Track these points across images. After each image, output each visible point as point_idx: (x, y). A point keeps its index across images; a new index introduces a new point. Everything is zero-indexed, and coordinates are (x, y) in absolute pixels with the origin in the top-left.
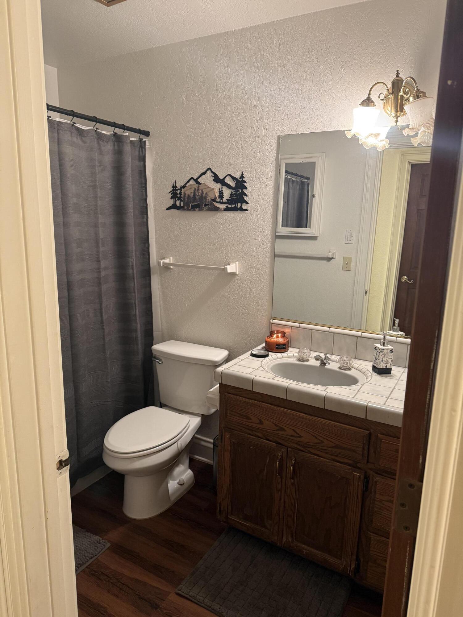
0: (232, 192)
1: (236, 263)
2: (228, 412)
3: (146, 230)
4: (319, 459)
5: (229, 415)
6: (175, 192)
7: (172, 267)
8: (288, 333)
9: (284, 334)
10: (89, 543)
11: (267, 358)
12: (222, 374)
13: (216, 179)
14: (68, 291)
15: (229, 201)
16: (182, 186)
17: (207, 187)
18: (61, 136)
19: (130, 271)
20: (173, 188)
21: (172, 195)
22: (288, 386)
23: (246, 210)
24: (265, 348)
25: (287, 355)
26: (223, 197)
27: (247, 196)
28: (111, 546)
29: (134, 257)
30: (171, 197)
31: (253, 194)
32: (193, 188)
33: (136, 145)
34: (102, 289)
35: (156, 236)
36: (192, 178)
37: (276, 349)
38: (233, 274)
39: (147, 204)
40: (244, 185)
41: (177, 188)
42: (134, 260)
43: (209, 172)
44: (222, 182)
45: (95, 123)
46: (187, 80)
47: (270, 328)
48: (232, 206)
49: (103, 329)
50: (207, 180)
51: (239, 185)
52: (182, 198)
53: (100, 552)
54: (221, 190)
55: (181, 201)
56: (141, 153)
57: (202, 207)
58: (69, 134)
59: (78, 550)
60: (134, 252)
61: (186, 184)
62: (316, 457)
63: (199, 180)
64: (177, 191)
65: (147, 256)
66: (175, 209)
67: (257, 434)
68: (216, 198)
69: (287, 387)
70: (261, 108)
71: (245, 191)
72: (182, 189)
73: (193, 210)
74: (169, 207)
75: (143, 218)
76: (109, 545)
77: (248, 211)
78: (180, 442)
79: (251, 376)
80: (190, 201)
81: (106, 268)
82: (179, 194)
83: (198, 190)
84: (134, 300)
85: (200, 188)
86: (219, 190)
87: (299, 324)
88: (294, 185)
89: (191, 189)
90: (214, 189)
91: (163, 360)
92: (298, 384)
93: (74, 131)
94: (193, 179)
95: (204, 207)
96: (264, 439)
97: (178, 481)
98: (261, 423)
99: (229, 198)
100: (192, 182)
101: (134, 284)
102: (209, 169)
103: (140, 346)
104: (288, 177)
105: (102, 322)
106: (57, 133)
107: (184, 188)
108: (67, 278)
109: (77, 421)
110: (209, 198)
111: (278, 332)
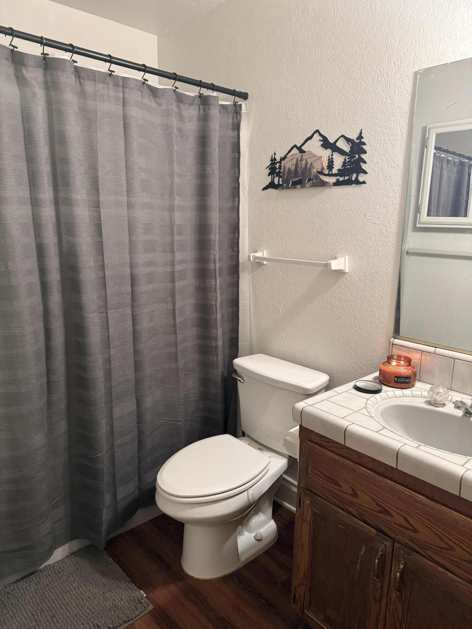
0: (345, 159)
1: (345, 257)
2: (310, 468)
3: (236, 216)
4: (444, 573)
5: (310, 472)
6: (273, 166)
7: (265, 262)
8: (415, 361)
9: (409, 361)
10: (128, 598)
11: (377, 395)
12: (302, 412)
13: (326, 144)
14: (132, 285)
15: (341, 173)
16: (282, 157)
17: (312, 155)
18: (127, 96)
19: (212, 266)
20: (271, 162)
21: (270, 171)
22: (400, 448)
23: (364, 182)
24: (378, 379)
25: (410, 392)
26: (334, 168)
27: (365, 162)
28: (153, 609)
29: (217, 248)
30: (269, 173)
31: (375, 160)
32: (295, 158)
33: (230, 110)
34: (176, 286)
35: (249, 224)
36: (295, 146)
37: (395, 382)
38: (340, 273)
39: (239, 184)
40: (362, 147)
41: (276, 160)
42: (217, 252)
43: (316, 135)
44: (333, 147)
45: (175, 81)
46: (294, 18)
47: (389, 351)
48: (344, 179)
49: (176, 334)
50: (314, 147)
51: (355, 149)
52: (281, 173)
53: (138, 615)
54: (331, 157)
55: (280, 177)
56: (235, 119)
57: (305, 183)
58: (139, 93)
59: (114, 606)
60: (217, 243)
61: (287, 154)
62: (440, 569)
63: (303, 148)
64: (276, 165)
65: (236, 249)
66: (272, 188)
67: (351, 509)
68: (323, 169)
69: (399, 450)
70: (391, 36)
71: (363, 156)
72: (283, 162)
73: (293, 188)
74: (266, 186)
75: (234, 201)
76: (151, 607)
77: (366, 183)
78: (251, 492)
79: (344, 423)
80: (290, 176)
81: (182, 262)
82: (278, 168)
83: (301, 160)
84: (215, 301)
85: (304, 157)
86: (328, 158)
87: (435, 348)
88: (450, 166)
89: (293, 160)
90: (321, 157)
91: (245, 378)
92: (417, 448)
93: (146, 89)
94: (297, 147)
95: (307, 183)
96: (359, 519)
97: (254, 534)
98: (355, 495)
99: (341, 168)
100: (295, 151)
101: (216, 282)
102: (317, 131)
103: (220, 358)
104: (442, 155)
105: (175, 326)
106: (122, 92)
107: (284, 160)
108: (131, 271)
109: (139, 441)
110: (315, 170)
111: (399, 358)
